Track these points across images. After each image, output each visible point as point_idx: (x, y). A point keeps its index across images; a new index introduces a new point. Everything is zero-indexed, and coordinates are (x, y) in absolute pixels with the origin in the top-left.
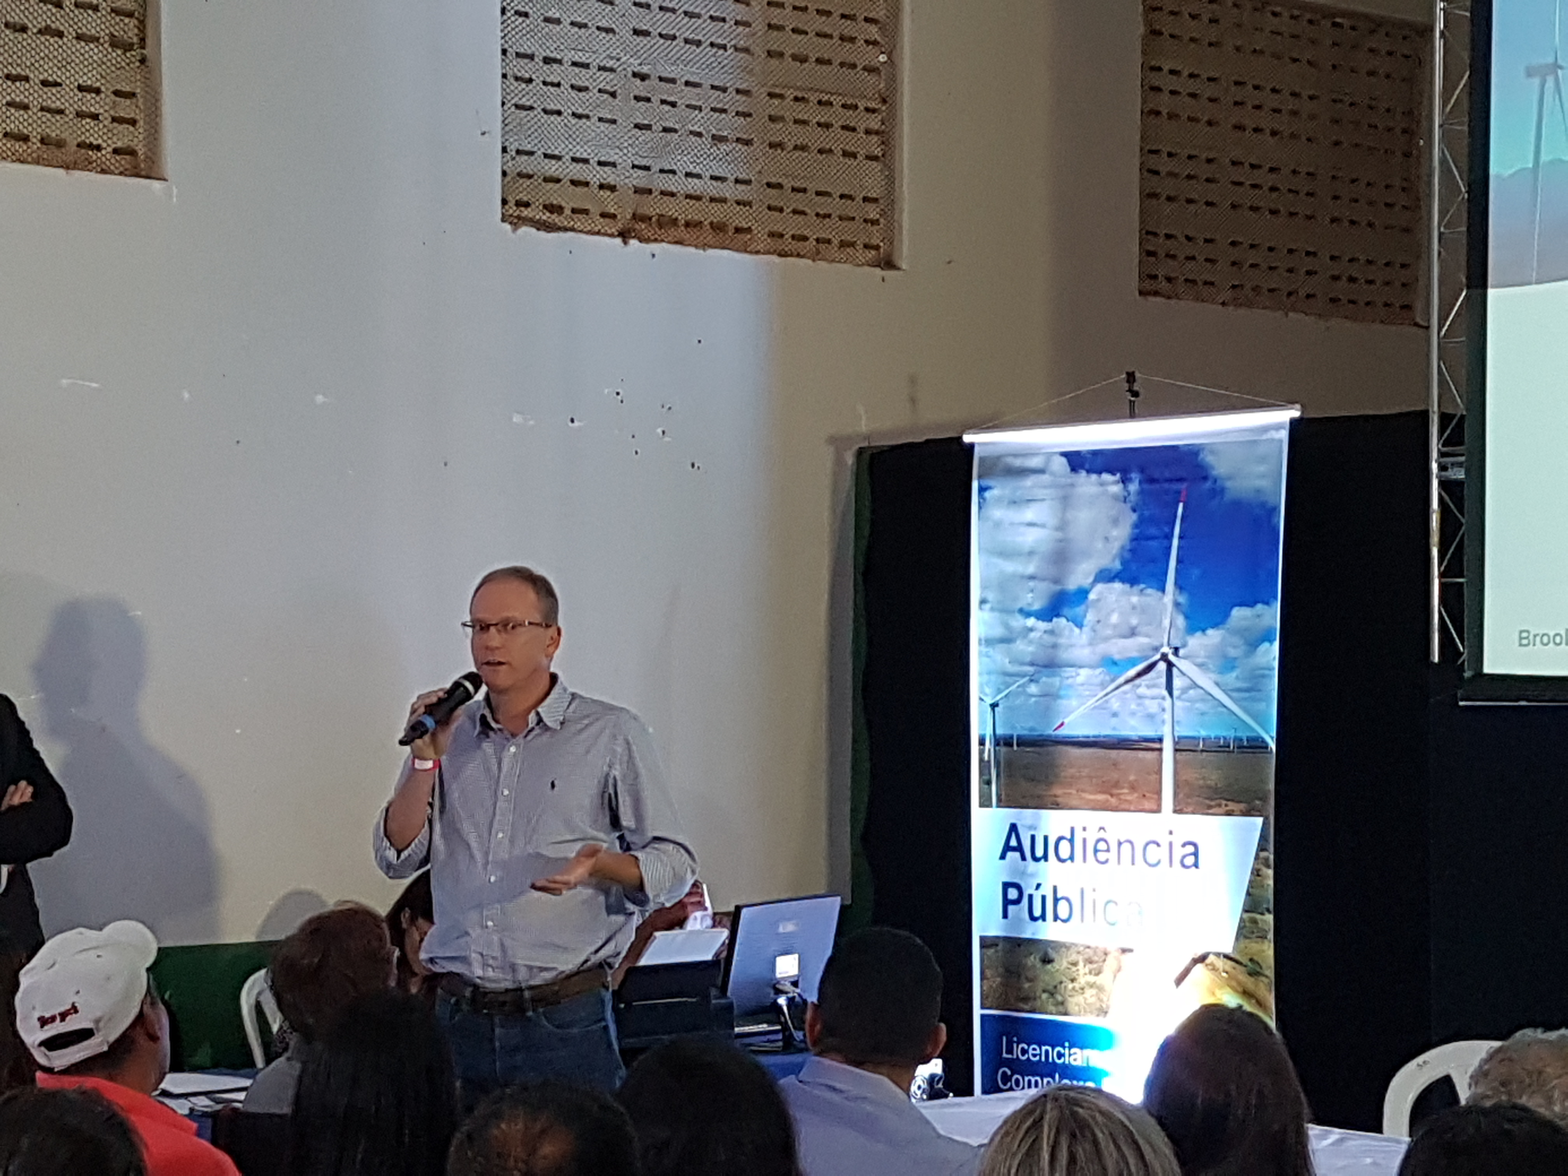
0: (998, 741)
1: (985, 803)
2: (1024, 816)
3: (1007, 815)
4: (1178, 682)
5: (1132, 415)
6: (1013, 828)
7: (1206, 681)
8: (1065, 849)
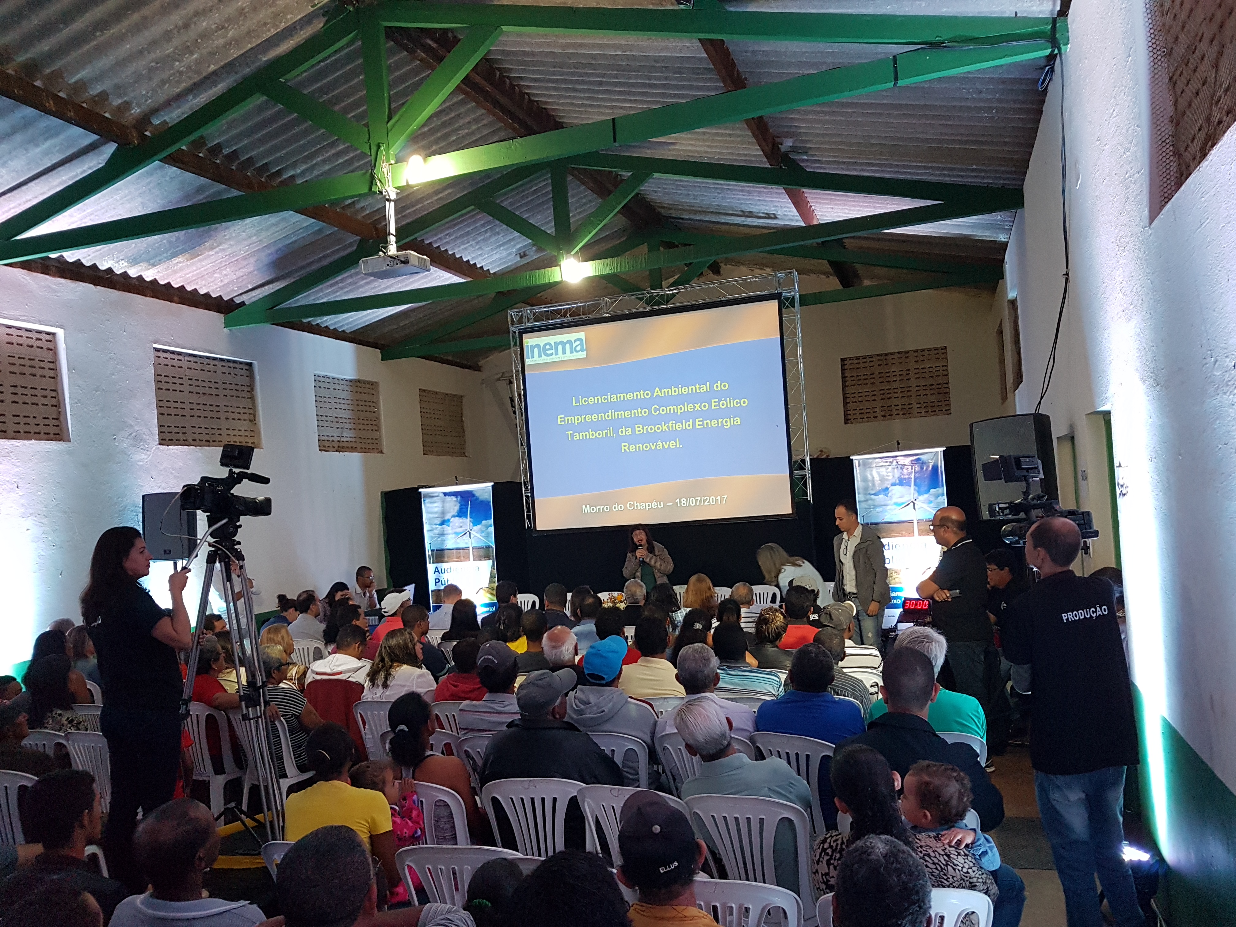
0: (432, 551)
1: (430, 563)
2: (439, 565)
3: (435, 565)
4: (472, 536)
5: (457, 484)
6: (437, 568)
7: (478, 535)
8: (449, 570)
